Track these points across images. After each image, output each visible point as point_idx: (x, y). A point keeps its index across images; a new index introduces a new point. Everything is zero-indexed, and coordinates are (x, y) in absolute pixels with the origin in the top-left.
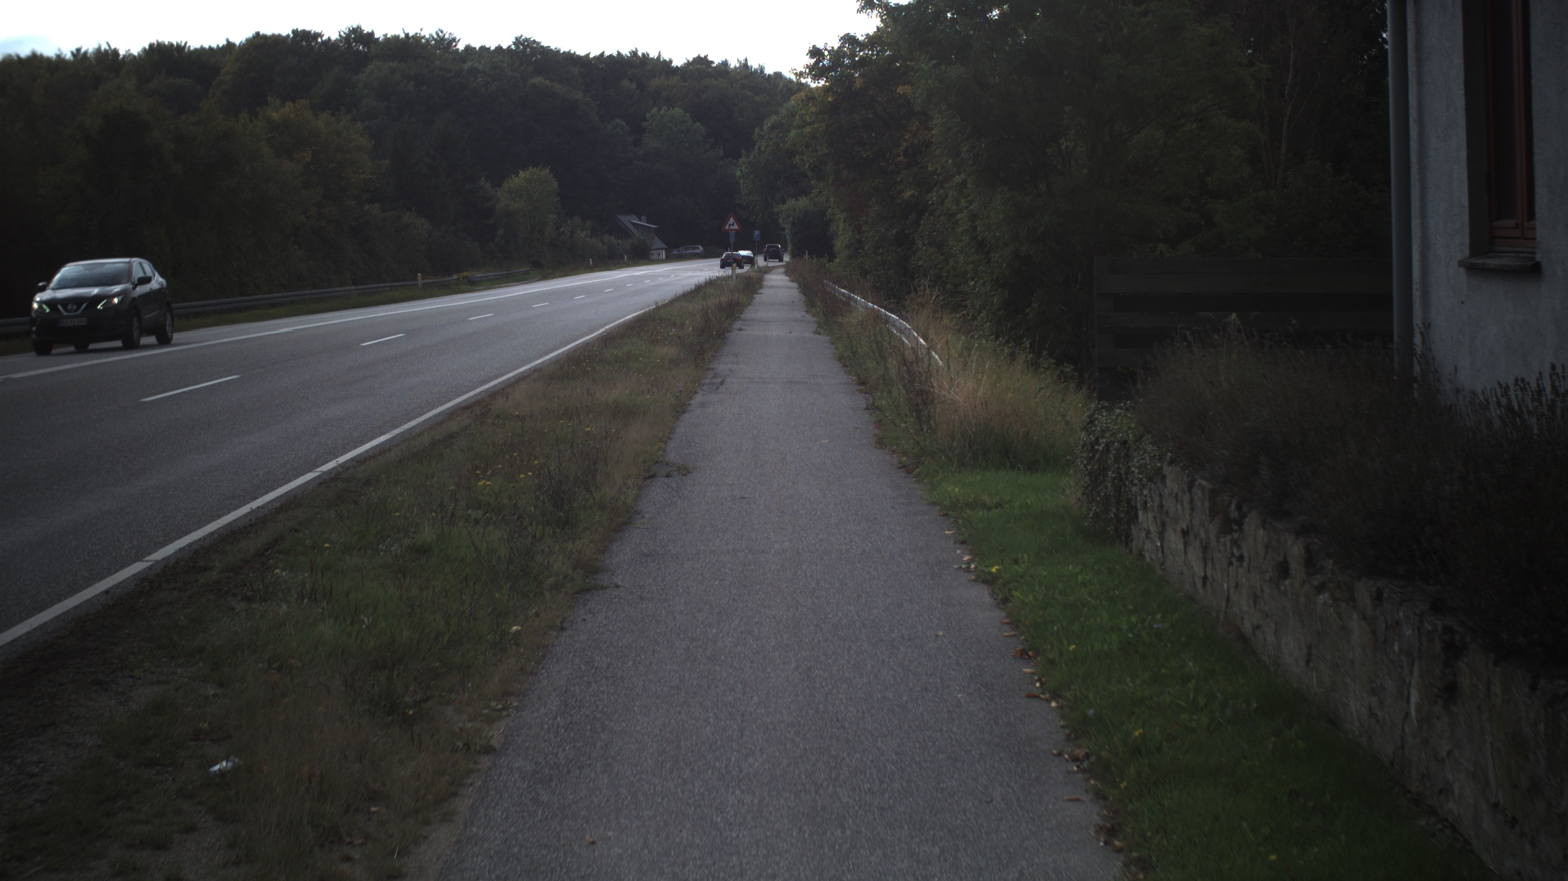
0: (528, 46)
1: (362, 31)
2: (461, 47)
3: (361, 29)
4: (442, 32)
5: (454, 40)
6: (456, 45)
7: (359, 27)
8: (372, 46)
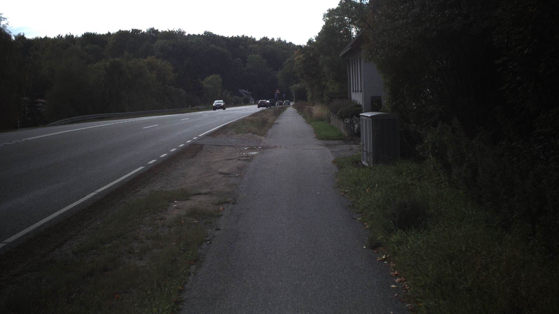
0: (209, 34)
1: (154, 29)
2: (186, 34)
3: (154, 28)
4: (180, 29)
5: (184, 32)
6: (185, 34)
7: (153, 28)
8: (158, 34)
